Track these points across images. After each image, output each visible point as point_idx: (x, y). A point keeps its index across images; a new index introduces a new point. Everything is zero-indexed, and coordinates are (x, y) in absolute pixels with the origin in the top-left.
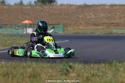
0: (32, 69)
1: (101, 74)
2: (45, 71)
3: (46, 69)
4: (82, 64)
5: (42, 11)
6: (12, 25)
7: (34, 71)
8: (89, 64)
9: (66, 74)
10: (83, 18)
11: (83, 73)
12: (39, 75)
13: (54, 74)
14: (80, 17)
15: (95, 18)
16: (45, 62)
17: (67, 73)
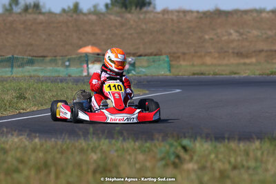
0: (99, 155)
1: (252, 164)
2: (128, 157)
3: (130, 154)
4: (209, 143)
5: (122, 25)
6: (55, 57)
7: (106, 158)
8: (226, 141)
9: (175, 165)
10: (212, 39)
11: (212, 163)
12: (116, 166)
13: (148, 164)
14: (207, 37)
15: (238, 40)
16: (128, 139)
17: (177, 163)
